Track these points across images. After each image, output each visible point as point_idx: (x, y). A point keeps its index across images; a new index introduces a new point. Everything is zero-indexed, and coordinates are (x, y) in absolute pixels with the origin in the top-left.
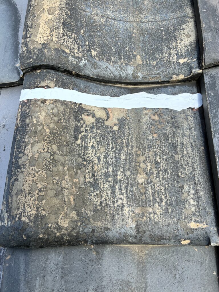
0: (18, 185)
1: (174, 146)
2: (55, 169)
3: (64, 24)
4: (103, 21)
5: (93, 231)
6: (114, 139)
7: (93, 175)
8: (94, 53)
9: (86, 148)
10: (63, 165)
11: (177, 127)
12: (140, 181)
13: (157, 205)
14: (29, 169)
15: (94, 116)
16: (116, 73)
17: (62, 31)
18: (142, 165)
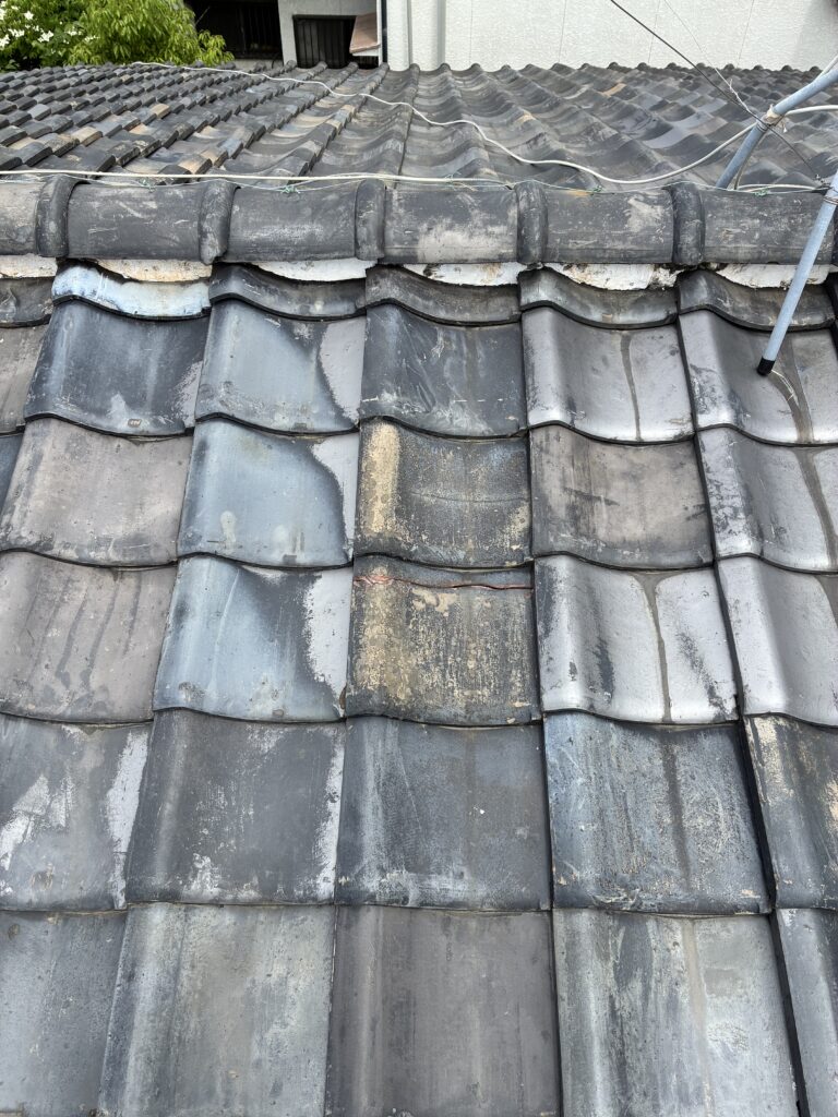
0: (360, 662)
1: (505, 633)
2: (392, 649)
3: (396, 511)
4: (433, 501)
5: (426, 707)
6: (445, 626)
7: (425, 659)
8: (424, 537)
9: (417, 633)
10: (398, 646)
11: (509, 615)
12: (470, 667)
13: (486, 688)
14: (370, 648)
15: (424, 602)
16: (447, 558)
17: (395, 519)
18: (473, 652)
